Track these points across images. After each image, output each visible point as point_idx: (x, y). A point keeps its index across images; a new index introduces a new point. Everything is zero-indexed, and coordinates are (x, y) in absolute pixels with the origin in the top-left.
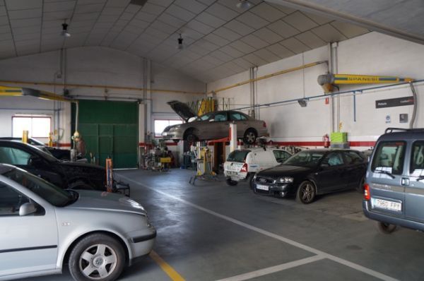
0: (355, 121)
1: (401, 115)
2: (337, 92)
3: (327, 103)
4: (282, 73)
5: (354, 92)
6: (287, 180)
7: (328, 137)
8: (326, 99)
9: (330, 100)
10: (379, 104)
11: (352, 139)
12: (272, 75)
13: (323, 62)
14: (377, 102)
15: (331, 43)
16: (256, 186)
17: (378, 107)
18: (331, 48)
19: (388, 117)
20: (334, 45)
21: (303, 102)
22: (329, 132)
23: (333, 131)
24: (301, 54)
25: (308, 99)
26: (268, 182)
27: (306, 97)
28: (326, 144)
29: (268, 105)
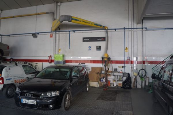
0: (69, 48)
1: (97, 46)
2: (59, 31)
3: (51, 36)
4: (21, 16)
5: (69, 31)
6: (54, 94)
7: (51, 57)
8: (51, 34)
9: (54, 35)
10: (85, 39)
11: (67, 58)
12: (14, 17)
13: (50, 13)
14: (84, 38)
15: (57, 3)
16: (20, 100)
17: (84, 41)
18: (57, 5)
19: (90, 47)
20: (59, 4)
21: (35, 35)
22: (52, 54)
23: (55, 54)
24: (35, 7)
25: (38, 33)
26: (35, 97)
27: (37, 32)
28: (50, 61)
29: (9, 35)
